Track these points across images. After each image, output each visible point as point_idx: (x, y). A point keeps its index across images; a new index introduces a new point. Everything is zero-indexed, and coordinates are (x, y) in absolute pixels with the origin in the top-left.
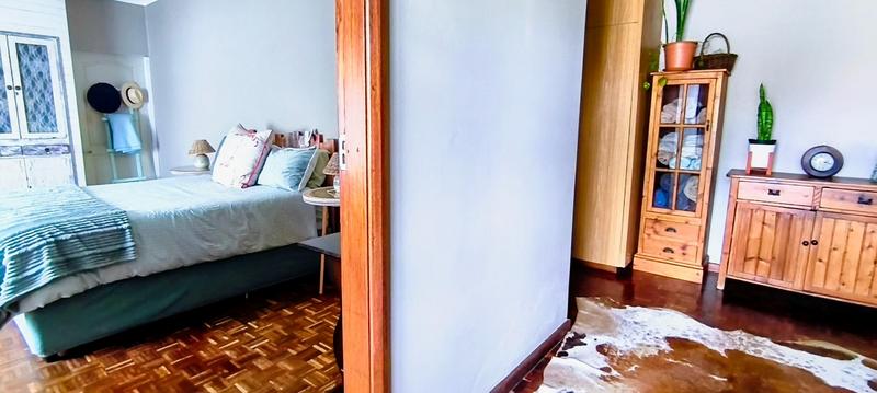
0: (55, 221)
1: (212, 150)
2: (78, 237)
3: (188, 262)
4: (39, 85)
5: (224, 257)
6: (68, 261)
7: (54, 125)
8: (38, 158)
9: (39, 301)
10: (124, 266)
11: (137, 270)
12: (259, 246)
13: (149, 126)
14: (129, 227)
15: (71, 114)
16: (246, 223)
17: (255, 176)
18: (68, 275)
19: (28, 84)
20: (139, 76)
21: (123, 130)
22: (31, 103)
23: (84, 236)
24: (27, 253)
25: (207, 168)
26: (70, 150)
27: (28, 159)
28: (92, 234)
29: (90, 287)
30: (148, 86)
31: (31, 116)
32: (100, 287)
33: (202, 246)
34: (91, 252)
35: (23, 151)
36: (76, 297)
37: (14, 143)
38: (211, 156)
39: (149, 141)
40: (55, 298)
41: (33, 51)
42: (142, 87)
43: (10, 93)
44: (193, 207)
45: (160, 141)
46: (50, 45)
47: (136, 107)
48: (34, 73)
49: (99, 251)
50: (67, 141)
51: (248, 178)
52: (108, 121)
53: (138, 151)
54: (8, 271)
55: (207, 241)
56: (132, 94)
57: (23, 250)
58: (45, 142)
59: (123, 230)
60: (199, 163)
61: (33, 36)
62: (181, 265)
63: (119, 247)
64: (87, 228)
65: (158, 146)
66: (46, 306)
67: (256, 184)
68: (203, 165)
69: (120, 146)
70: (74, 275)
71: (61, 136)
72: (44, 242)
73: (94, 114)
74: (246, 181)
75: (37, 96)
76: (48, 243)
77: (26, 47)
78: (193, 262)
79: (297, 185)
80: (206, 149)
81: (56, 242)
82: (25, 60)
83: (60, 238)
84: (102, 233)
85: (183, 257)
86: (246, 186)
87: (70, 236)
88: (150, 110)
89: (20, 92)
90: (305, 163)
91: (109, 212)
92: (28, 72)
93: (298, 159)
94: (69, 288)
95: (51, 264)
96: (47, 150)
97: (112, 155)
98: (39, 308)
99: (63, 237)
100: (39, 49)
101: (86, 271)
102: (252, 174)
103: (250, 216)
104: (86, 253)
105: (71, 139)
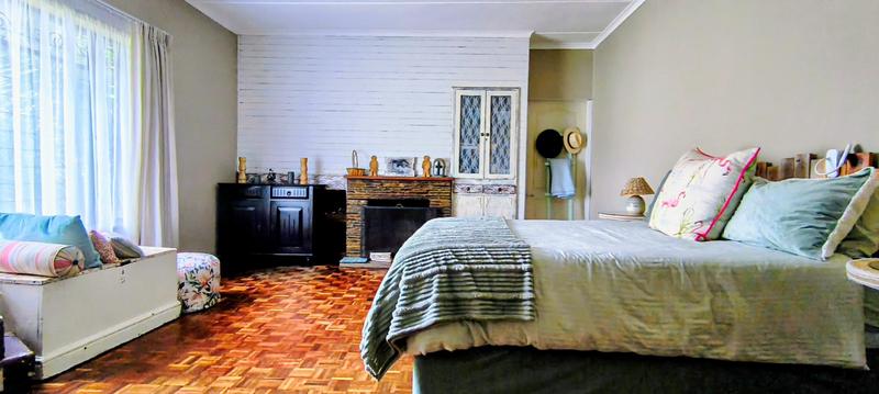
0: (453, 245)
1: (649, 191)
2: (471, 271)
3: (604, 346)
4: (502, 131)
5: (662, 352)
6: (456, 300)
7: (507, 168)
8: (493, 196)
9: (421, 346)
10: (517, 325)
11: (534, 337)
12: (729, 351)
13: (584, 173)
14: (530, 270)
15: (521, 158)
16: (707, 300)
17: (719, 224)
18: (454, 321)
19: (494, 131)
20: (580, 119)
21: (561, 175)
22: (494, 146)
23: (478, 271)
24: (419, 279)
25: (641, 214)
26: (516, 191)
27: (486, 197)
28: (487, 270)
29: (476, 345)
30: (588, 130)
31: (493, 161)
32: (487, 349)
33: (627, 323)
34: (480, 295)
35: (484, 190)
36: (458, 354)
37: (478, 183)
38: (647, 198)
39: (582, 187)
40: (436, 348)
41: (501, 101)
42: (583, 131)
43: (482, 139)
44: (621, 255)
45: (593, 188)
46: (514, 94)
47: (575, 151)
48: (500, 122)
49: (490, 295)
50: (515, 183)
51: (707, 227)
52: (549, 166)
53: (571, 196)
54: (401, 298)
55: (639, 317)
56: (573, 139)
57: (417, 275)
58: (499, 182)
59: (522, 272)
60: (632, 208)
61: (502, 89)
62: (592, 347)
63: (514, 295)
64: (482, 260)
65: (590, 194)
66: (428, 354)
67: (720, 238)
68: (638, 210)
69: (556, 190)
70: (461, 321)
71: (510, 177)
72: (437, 268)
73: (539, 159)
74: (704, 229)
75: (499, 141)
76: (441, 272)
77: (497, 98)
78: (612, 349)
79: (819, 244)
80: (642, 190)
81: (449, 272)
82: (495, 110)
83: (453, 267)
84: (500, 271)
85: (597, 335)
86: (702, 238)
87: (462, 267)
88: (586, 156)
89: (489, 138)
90: (839, 205)
91: (511, 244)
92: (496, 120)
93: (820, 196)
94: (452, 340)
95: (437, 300)
96: (500, 190)
97: (549, 200)
98: (422, 355)
99: (456, 267)
100: (506, 99)
101: (474, 321)
102: (715, 221)
103: (716, 289)
104: (475, 294)
105: (518, 182)
